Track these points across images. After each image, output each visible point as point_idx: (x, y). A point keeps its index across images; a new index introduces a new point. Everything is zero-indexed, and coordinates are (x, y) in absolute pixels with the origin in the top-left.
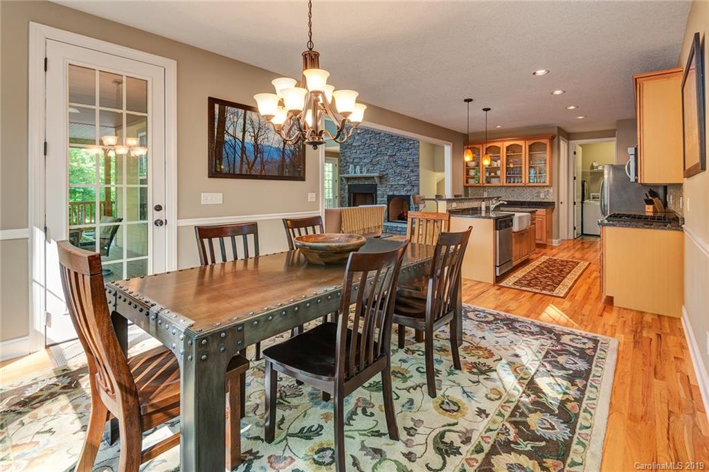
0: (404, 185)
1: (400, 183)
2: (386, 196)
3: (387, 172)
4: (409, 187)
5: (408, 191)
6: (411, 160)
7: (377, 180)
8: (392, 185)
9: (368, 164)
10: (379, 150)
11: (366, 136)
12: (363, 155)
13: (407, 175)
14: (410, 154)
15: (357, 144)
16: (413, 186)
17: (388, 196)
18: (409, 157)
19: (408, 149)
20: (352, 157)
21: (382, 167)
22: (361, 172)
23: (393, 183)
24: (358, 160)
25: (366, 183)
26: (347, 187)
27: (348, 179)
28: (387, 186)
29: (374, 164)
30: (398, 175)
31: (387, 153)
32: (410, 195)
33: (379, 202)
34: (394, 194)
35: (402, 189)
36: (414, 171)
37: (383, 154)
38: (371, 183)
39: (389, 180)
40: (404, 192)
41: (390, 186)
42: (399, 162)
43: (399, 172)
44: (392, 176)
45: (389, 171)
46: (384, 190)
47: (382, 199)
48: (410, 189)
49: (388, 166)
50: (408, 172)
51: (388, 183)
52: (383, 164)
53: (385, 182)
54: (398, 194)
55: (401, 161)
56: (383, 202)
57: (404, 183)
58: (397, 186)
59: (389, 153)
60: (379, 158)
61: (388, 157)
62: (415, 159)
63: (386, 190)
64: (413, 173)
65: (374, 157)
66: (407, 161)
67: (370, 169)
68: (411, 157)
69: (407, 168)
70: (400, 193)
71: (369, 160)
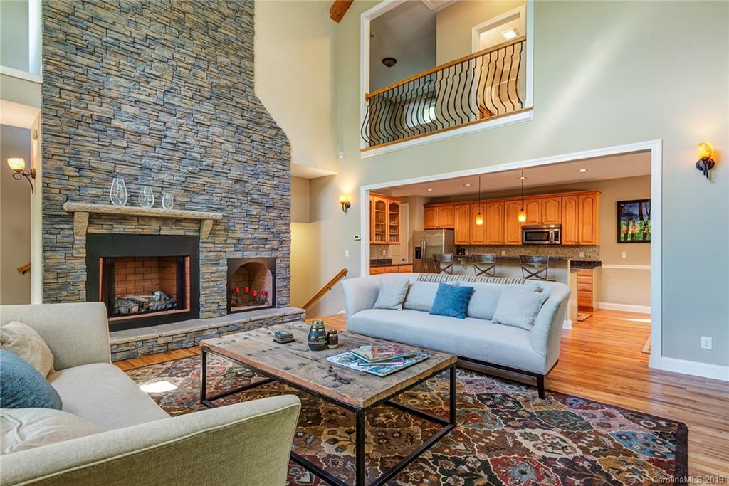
0: (266, 240)
1: (257, 235)
2: (224, 262)
3: (227, 212)
5: (272, 250)
6: (278, 197)
7: (208, 228)
8: (239, 239)
10: (207, 161)
11: (163, 117)
12: (158, 163)
13: (271, 223)
14: (277, 187)
15: (131, 126)
16: (281, 242)
17: (229, 260)
18: (273, 191)
20: (118, 155)
21: (216, 200)
22: (156, 205)
23: (242, 236)
24: (134, 171)
25: (166, 231)
27: (94, 217)
28: (229, 241)
29: (194, 189)
30: (254, 220)
31: (227, 173)
32: (277, 258)
33: (206, 276)
34: (245, 257)
35: (262, 246)
36: (284, 216)
37: (217, 172)
38: (181, 233)
39: (234, 229)
40: (264, 253)
41: (234, 241)
42: (255, 196)
43: (256, 215)
44: (241, 222)
45: (234, 211)
46: (219, 249)
47: (215, 268)
48: (276, 247)
49: (231, 200)
50: (274, 216)
51: (230, 235)
52: (218, 195)
53: (222, 233)
54: (253, 257)
55: (260, 195)
56: (217, 275)
57: (266, 236)
58: (251, 241)
59: (232, 175)
60: (206, 180)
61: (230, 182)
62: (285, 197)
63: (226, 250)
64: (282, 219)
65: (193, 173)
66: (271, 197)
67: (178, 198)
68: (279, 192)
69: (271, 210)
70: (257, 255)
71: (176, 178)
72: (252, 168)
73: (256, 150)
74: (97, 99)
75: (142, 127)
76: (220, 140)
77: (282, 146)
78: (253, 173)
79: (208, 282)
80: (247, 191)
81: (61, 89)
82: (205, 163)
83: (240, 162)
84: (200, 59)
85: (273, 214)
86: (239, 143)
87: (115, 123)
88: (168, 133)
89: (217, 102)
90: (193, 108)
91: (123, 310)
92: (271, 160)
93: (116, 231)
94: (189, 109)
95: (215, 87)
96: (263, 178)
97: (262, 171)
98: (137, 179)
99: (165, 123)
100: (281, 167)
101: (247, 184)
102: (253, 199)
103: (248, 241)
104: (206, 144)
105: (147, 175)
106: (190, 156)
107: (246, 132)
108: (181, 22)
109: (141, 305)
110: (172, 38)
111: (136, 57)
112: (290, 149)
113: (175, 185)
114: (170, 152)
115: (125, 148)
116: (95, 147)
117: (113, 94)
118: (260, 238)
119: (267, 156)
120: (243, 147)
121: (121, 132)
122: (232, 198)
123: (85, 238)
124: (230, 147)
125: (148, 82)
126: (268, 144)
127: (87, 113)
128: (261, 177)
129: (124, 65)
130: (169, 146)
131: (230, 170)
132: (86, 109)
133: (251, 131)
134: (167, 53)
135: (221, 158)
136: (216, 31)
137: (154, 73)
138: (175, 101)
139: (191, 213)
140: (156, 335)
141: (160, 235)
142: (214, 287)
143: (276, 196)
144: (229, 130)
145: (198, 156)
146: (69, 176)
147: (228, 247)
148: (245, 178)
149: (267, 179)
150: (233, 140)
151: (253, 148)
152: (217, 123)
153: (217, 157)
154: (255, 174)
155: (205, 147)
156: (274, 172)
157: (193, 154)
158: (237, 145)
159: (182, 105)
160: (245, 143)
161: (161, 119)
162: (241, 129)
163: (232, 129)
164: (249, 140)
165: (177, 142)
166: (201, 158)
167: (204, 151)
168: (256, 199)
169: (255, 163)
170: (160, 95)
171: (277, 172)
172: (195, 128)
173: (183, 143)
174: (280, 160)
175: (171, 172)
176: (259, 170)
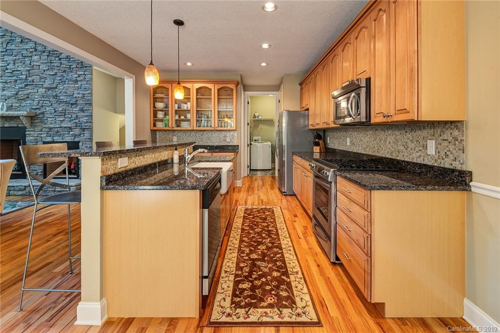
0: (70, 128)
1: (63, 125)
3: (43, 110)
4: (77, 131)
5: (75, 136)
6: (80, 95)
7: (25, 122)
8: (51, 128)
9: (9, 97)
10: (30, 79)
13: (74, 116)
14: (79, 88)
16: (84, 130)
18: (76, 92)
19: (76, 81)
21: (35, 103)
23: (51, 126)
28: (43, 130)
29: (22, 98)
30: (60, 114)
31: (43, 85)
32: (79, 142)
34: (54, 140)
35: (66, 133)
36: (85, 110)
37: (35, 85)
38: (15, 125)
39: (47, 121)
40: (68, 138)
41: (47, 130)
42: (61, 98)
43: (62, 110)
44: (51, 116)
45: (47, 109)
46: (36, 135)
48: (77, 134)
49: (44, 102)
50: (76, 111)
51: (44, 126)
52: (37, 99)
53: (38, 124)
54: (60, 141)
55: (65, 96)
57: (69, 126)
58: (59, 129)
59: (46, 85)
60: (30, 91)
61: (44, 90)
62: (87, 95)
63: (42, 136)
64: (84, 112)
65: (21, 88)
66: (74, 96)
67: (14, 105)
68: (81, 92)
69: (74, 106)
70: (63, 139)
71: (12, 93)
72: (59, 78)
73: (63, 65)
76: (37, 64)
78: (60, 81)
80: (56, 94)
82: (28, 81)
83: (52, 75)
85: (76, 109)
86: (51, 63)
88: (8, 67)
90: (22, 48)
92: (74, 69)
94: (19, 49)
96: (68, 84)
97: (66, 79)
100: (83, 73)
101: (56, 90)
102: (59, 99)
103: (56, 129)
104: (28, 68)
106: (19, 77)
107: (55, 54)
113: (11, 97)
114: (10, 78)
118: (65, 127)
119: (71, 67)
120: (53, 64)
124: (44, 67)
128: (66, 83)
130: (9, 75)
131: (45, 82)
135: (39, 75)
138: (13, 47)
141: (4, 127)
143: (79, 95)
144: (43, 56)
145: (24, 77)
147: (42, 134)
148: (54, 85)
149: (71, 84)
150: (46, 61)
151: (61, 63)
152: (36, 53)
153: (37, 75)
154: (62, 82)
155: (29, 70)
156: (76, 77)
157: (22, 76)
158: (49, 64)
159: (16, 48)
160: (55, 61)
161: (5, 59)
162: (52, 52)
163: (45, 54)
164: (57, 59)
165: (14, 71)
166: (26, 78)
167: (28, 73)
168: (62, 99)
169: (62, 74)
170: (5, 46)
171: (79, 77)
172: (24, 60)
173: (15, 71)
174: (81, 67)
175: (10, 90)
176: (65, 79)
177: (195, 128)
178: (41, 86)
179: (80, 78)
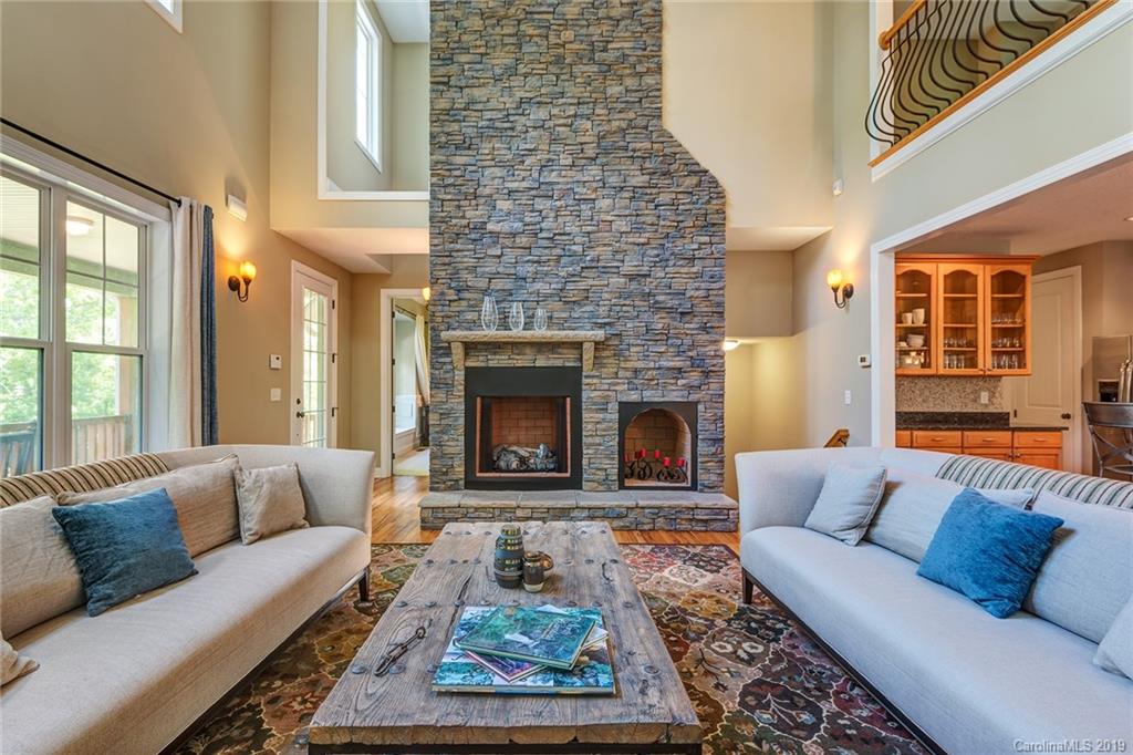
0: (679, 371)
1: (665, 364)
2: (614, 407)
3: (619, 328)
5: (690, 388)
6: (701, 293)
7: (589, 355)
8: (636, 371)
10: (592, 254)
11: (540, 204)
12: (531, 268)
13: (688, 341)
14: (699, 276)
15: (505, 227)
16: (706, 374)
17: (621, 404)
18: (691, 285)
19: (693, 260)
20: (490, 267)
21: (603, 311)
22: (528, 326)
23: (640, 365)
24: (508, 284)
25: (541, 362)
26: (460, 376)
27: (470, 347)
28: (621, 374)
29: (573, 299)
30: (658, 338)
31: (618, 267)
32: (698, 402)
33: (589, 427)
34: (645, 400)
35: (672, 381)
36: (712, 327)
37: (604, 267)
38: (559, 363)
39: (628, 353)
40: (675, 393)
41: (629, 374)
42: (662, 298)
43: (662, 328)
44: (639, 342)
45: (628, 325)
46: (606, 387)
47: (601, 416)
48: (696, 384)
49: (624, 308)
50: (693, 329)
51: (622, 365)
52: (606, 303)
53: (610, 361)
54: (656, 400)
55: (669, 294)
56: (604, 426)
57: (678, 364)
58: (655, 373)
59: (627, 268)
60: (591, 282)
61: (622, 280)
62: (715, 292)
63: (617, 388)
64: (708, 333)
65: (573, 275)
66: (688, 296)
67: (556, 315)
68: (703, 285)
69: (688, 318)
70: (663, 396)
71: (553, 286)
72: (656, 252)
73: (664, 220)
74: (474, 202)
75: (516, 225)
76: (609, 218)
77: (708, 202)
78: (657, 259)
79: (591, 436)
80: (648, 291)
81: (443, 200)
82: (588, 258)
83: (638, 245)
84: (584, 103)
85: (692, 326)
86: (637, 215)
87: (490, 227)
88: (543, 225)
89: (605, 160)
90: (575, 179)
91: (502, 464)
92: (688, 231)
93: (491, 364)
94: (568, 183)
95: (603, 137)
96: (674, 265)
97: (672, 254)
98: (511, 295)
99: (541, 212)
100: (707, 239)
101: (648, 279)
102: (656, 302)
103: (650, 373)
104: (589, 229)
105: (521, 287)
106: (569, 250)
107: (646, 194)
108: (559, 60)
109: (523, 460)
110: (549, 89)
111: (510, 133)
112: (724, 204)
113: (551, 295)
114: (547, 251)
115: (499, 257)
116: (471, 262)
117: (487, 191)
118: (669, 369)
119: (681, 225)
120: (642, 219)
121: (495, 235)
122: (624, 305)
123: (463, 373)
124: (621, 225)
125: (523, 162)
126: (683, 204)
127: (465, 222)
128: (671, 263)
129: (499, 149)
130: (546, 243)
131: (623, 261)
132: (463, 217)
133: (654, 191)
134: (542, 114)
135: (610, 245)
136: (605, 50)
137: (528, 146)
138: (553, 177)
139: (571, 333)
140: (514, 503)
141: (535, 367)
142: (600, 445)
143: (698, 293)
144: (621, 198)
145: (578, 248)
146: (450, 301)
147: (618, 384)
148: (645, 270)
149: (681, 266)
150: (627, 212)
151: (659, 217)
152: (605, 192)
153: (605, 245)
154: (661, 261)
155: (589, 233)
156: (694, 250)
157: (574, 248)
158: (634, 218)
159: (561, 180)
160: (646, 212)
161: (537, 207)
162: (640, 191)
163: (626, 195)
164: (651, 206)
165: (555, 235)
166: (584, 251)
167: (587, 239)
168: (663, 302)
169: (662, 242)
170: (536, 175)
171: (699, 249)
172: (577, 208)
173: (561, 234)
174: (705, 226)
175: (547, 279)
176: (667, 253)
177: (942, 371)
178: (616, 270)
179: (701, 252)
